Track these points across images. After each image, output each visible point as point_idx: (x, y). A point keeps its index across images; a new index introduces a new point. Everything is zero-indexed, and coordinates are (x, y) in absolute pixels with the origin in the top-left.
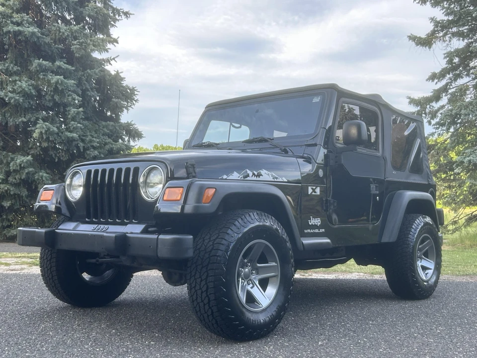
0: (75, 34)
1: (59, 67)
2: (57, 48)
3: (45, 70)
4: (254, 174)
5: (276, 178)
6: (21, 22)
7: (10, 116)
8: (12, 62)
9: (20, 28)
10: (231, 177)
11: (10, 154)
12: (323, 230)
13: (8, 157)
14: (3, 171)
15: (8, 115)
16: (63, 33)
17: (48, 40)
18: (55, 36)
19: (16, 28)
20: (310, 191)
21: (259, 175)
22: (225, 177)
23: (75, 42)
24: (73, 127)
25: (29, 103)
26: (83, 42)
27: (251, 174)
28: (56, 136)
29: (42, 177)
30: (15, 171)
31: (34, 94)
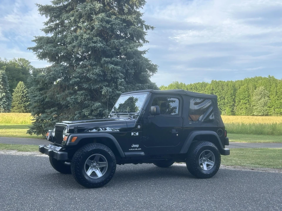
0: (122, 44)
1: (114, 61)
2: (113, 51)
3: (107, 63)
4: (103, 129)
5: (114, 130)
6: (97, 41)
7: (93, 85)
8: (93, 60)
9: (95, 45)
10: (92, 131)
11: (93, 102)
12: (141, 149)
13: (92, 104)
14: (90, 110)
15: (91, 84)
16: (116, 44)
17: (108, 48)
18: (113, 46)
19: (94, 45)
20: (132, 134)
21: (106, 129)
22: (90, 131)
23: (121, 48)
24: (119, 89)
25: (100, 78)
26: (125, 47)
27: (101, 129)
28: (112, 93)
29: (106, 112)
30: (95, 110)
31: (102, 74)
